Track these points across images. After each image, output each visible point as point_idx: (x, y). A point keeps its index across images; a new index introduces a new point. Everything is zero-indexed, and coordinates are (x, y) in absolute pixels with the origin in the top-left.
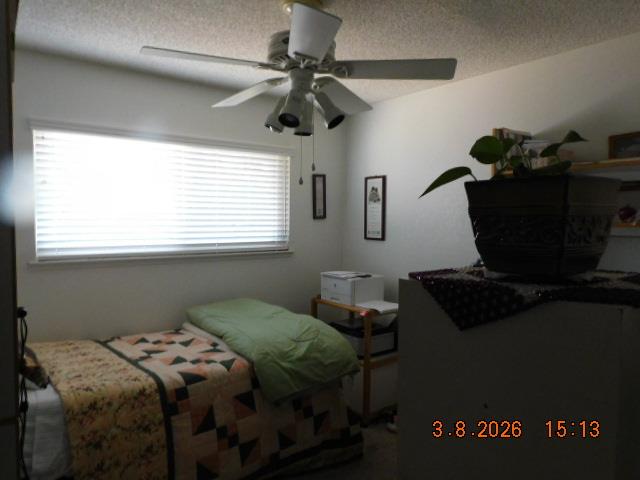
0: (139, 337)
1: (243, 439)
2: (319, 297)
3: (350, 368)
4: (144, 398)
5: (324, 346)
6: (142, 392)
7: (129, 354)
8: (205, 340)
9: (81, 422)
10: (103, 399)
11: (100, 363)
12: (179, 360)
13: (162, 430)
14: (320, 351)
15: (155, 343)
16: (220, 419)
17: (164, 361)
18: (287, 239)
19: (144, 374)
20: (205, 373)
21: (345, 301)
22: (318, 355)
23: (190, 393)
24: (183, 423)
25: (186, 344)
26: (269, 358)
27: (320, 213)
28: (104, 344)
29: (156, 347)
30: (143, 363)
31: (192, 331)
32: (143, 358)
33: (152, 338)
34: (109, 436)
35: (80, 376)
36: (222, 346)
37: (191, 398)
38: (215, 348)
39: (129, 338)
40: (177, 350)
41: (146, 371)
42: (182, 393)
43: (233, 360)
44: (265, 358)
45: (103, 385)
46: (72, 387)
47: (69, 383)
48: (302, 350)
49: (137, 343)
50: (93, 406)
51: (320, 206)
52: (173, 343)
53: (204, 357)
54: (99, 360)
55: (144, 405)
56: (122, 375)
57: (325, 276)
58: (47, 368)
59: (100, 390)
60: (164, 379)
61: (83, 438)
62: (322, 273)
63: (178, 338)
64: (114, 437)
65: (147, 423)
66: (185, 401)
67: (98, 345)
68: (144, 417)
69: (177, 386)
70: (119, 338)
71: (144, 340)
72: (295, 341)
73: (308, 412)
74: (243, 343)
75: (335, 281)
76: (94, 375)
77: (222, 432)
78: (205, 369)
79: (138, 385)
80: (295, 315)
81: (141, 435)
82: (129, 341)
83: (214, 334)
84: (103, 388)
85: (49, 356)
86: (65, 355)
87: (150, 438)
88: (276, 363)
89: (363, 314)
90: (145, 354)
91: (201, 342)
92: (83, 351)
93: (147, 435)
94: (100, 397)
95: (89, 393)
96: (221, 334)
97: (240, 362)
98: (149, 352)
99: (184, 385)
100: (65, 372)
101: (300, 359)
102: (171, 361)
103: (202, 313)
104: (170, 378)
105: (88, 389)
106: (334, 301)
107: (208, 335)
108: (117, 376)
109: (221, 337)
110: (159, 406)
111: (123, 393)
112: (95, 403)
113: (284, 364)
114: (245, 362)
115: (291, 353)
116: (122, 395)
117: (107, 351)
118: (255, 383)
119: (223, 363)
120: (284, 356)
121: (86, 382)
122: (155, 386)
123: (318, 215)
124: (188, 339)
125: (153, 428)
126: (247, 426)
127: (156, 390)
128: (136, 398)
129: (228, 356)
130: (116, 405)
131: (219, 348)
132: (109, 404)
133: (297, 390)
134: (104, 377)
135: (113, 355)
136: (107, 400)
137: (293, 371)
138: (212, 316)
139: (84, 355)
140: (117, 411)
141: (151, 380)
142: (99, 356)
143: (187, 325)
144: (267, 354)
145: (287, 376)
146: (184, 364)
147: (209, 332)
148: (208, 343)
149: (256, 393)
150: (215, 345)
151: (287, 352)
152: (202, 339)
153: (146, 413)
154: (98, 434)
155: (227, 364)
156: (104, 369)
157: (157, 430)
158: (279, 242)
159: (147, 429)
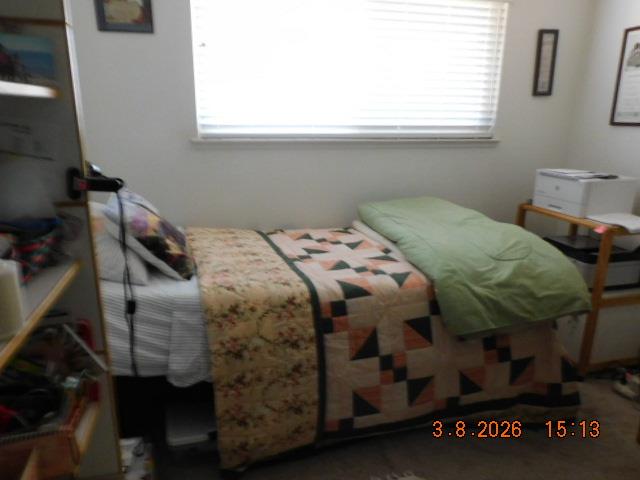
0: (303, 232)
1: (413, 374)
2: (530, 202)
3: (577, 306)
4: (292, 307)
5: (540, 270)
6: (291, 301)
7: (287, 251)
8: (376, 244)
9: (220, 326)
10: (245, 302)
11: (252, 258)
12: (341, 266)
13: (313, 350)
14: (532, 278)
15: (319, 241)
16: (386, 345)
17: (324, 264)
18: (491, 124)
19: (298, 278)
20: (370, 287)
21: (571, 211)
22: (527, 282)
23: (349, 310)
24: (339, 344)
25: (353, 246)
26: (456, 278)
27: (542, 88)
28: (266, 237)
29: (318, 246)
30: (299, 264)
31: (361, 232)
32: (302, 258)
33: (316, 234)
34: (251, 347)
35: (226, 271)
36: (395, 253)
37: (350, 316)
38: (386, 256)
39: (293, 232)
40: (340, 253)
41: (301, 274)
42: (339, 308)
43: (406, 275)
44: (450, 277)
45: (248, 285)
46: (215, 283)
47: (213, 277)
48: (504, 273)
49: (299, 239)
50: (234, 309)
51: (544, 78)
52: (338, 243)
53: (370, 264)
54: (254, 254)
55: (293, 316)
56: (272, 276)
57: (543, 174)
58: (198, 257)
59: (243, 291)
60: (319, 287)
61: (222, 344)
62: (539, 170)
63: (345, 238)
64: (256, 349)
65: (295, 338)
66: (342, 318)
67: (259, 237)
68: (293, 330)
69: (334, 299)
70: (282, 231)
71: (308, 237)
72: (494, 259)
73: (504, 354)
74: (423, 254)
75: (557, 182)
76: (241, 271)
77: (387, 362)
78: (370, 281)
79: (287, 292)
80: (495, 223)
81: (288, 350)
82: (291, 236)
83: (387, 238)
84: (247, 289)
85: (205, 243)
86: (221, 244)
87: (298, 356)
88: (465, 285)
89: (600, 230)
90: (305, 253)
91: (371, 246)
92: (241, 241)
93: (294, 351)
94: (243, 299)
95: (230, 293)
96: (394, 239)
97: (416, 279)
98: (310, 251)
99: (342, 298)
100: (214, 264)
101: (501, 285)
102: (332, 265)
103: (376, 211)
104: (326, 287)
105: (230, 288)
106: (552, 209)
107: (381, 238)
108: (265, 277)
109: (395, 242)
110: (310, 320)
111: (269, 298)
112: (237, 306)
113: (478, 289)
114: (423, 279)
115: (488, 275)
116: (268, 301)
117: (266, 244)
118: (435, 307)
119: (394, 276)
120: (478, 277)
121: (231, 279)
122: (307, 295)
123: (540, 90)
124: (357, 240)
125: (302, 344)
126: (421, 359)
127: (308, 301)
128: (284, 307)
129: (400, 267)
130: (260, 311)
131: (391, 255)
132: (253, 310)
133: (493, 327)
134: (251, 276)
135: (271, 250)
136: (251, 304)
137: (491, 300)
138: (387, 216)
139: (240, 246)
140: (260, 318)
141: (304, 287)
142: (255, 250)
143: (358, 224)
144: (454, 272)
145: (480, 306)
146: (346, 270)
147: (382, 235)
148: (378, 247)
149: (434, 320)
150: (387, 251)
151: (483, 273)
152: (373, 242)
153: (293, 325)
154: (240, 342)
155: (400, 278)
156: (255, 266)
157: (306, 348)
158: (481, 127)
159: (295, 345)
